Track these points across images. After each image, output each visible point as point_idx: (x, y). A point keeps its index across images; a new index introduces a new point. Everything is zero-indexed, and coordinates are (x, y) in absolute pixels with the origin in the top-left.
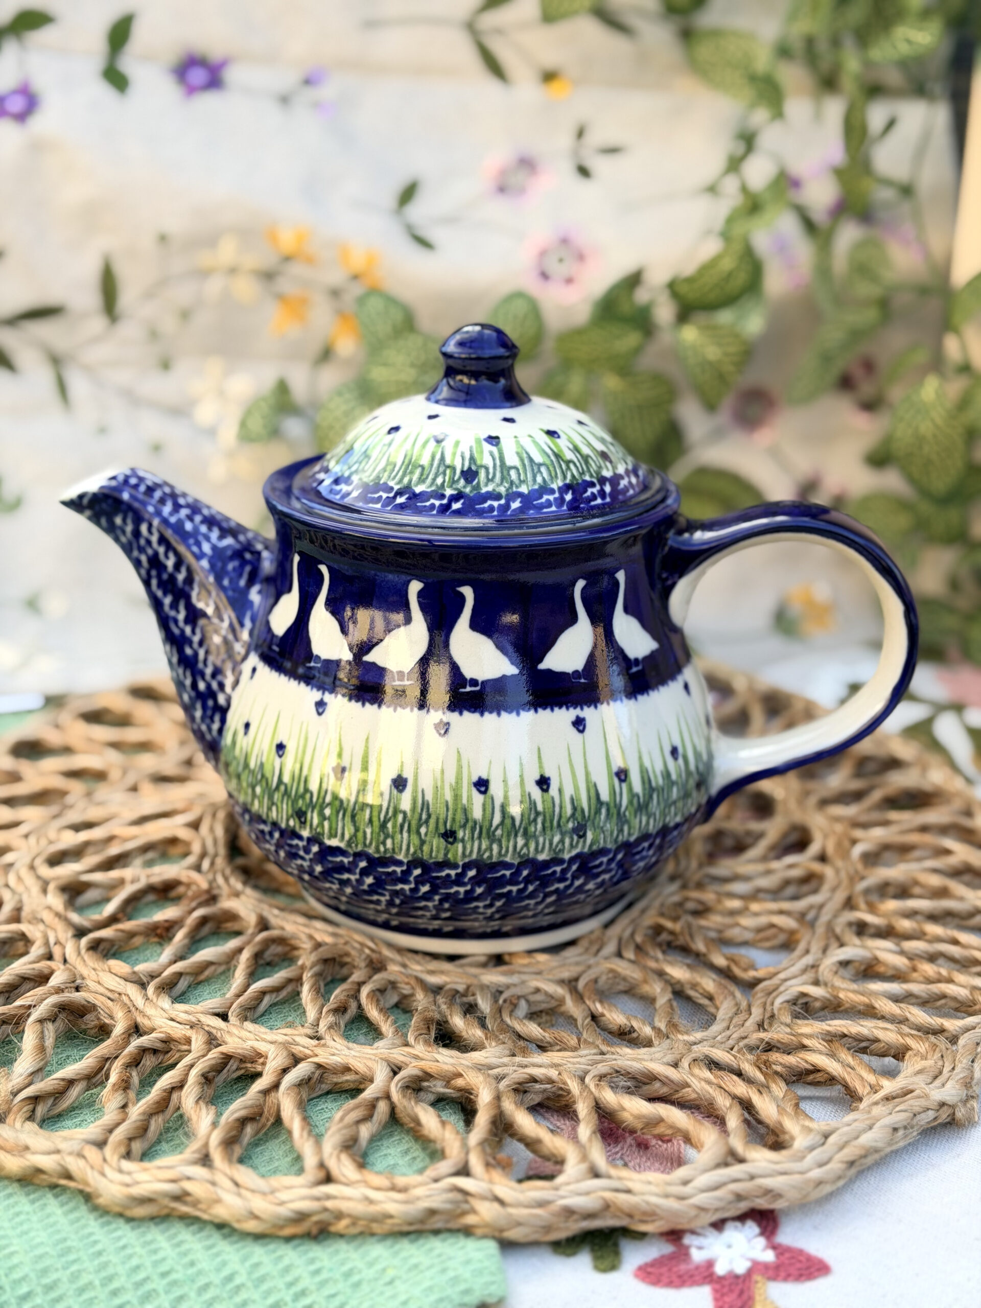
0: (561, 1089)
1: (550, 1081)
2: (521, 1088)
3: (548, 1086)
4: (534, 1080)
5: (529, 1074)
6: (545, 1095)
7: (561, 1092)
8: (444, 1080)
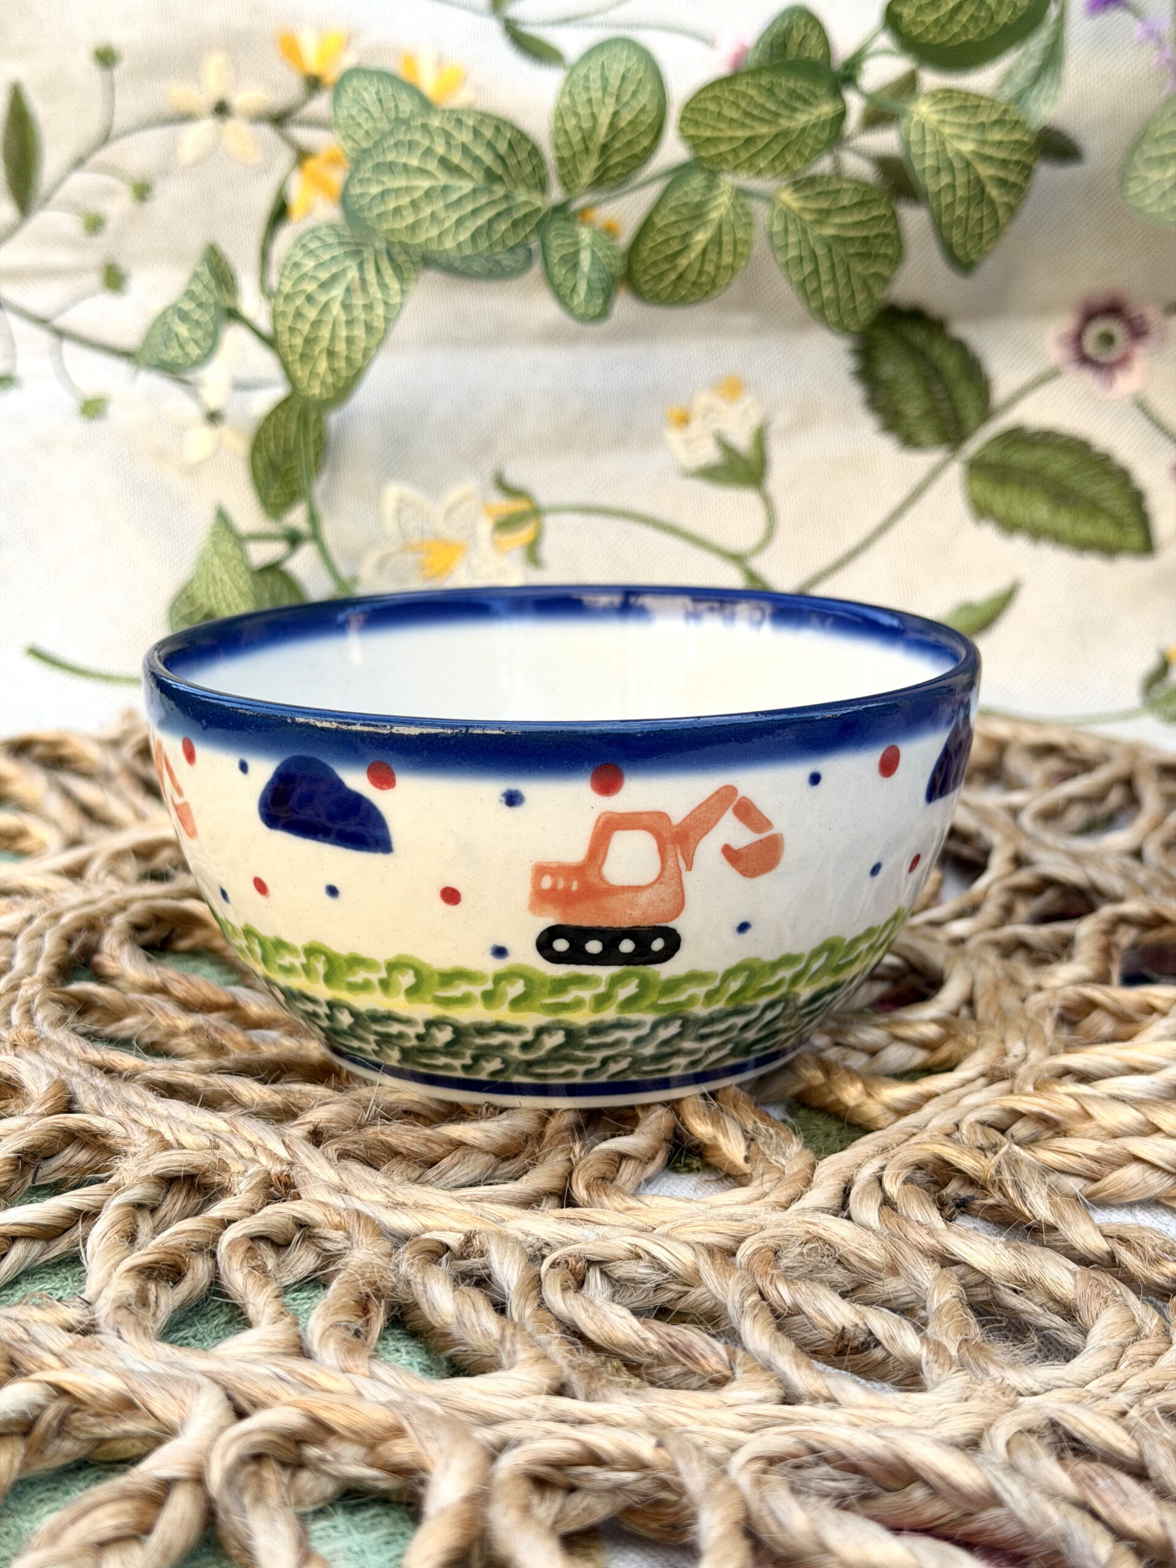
0: (664, 1485)
1: (637, 1464)
2: (557, 1476)
3: (629, 1476)
4: (595, 1459)
5: (583, 1444)
6: (621, 1501)
7: (664, 1495)
8: (362, 1443)
